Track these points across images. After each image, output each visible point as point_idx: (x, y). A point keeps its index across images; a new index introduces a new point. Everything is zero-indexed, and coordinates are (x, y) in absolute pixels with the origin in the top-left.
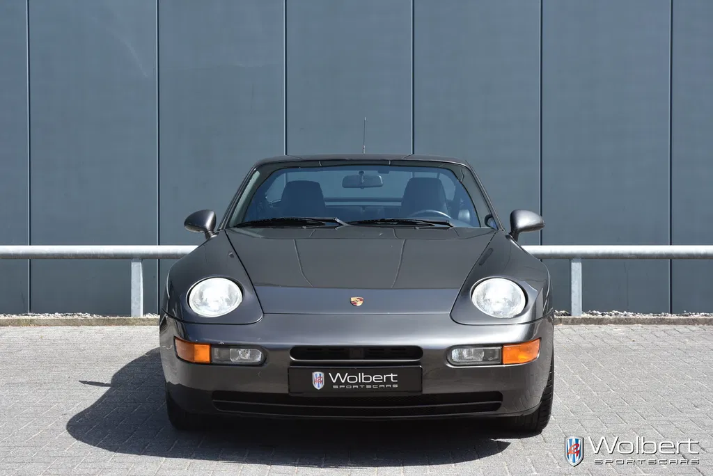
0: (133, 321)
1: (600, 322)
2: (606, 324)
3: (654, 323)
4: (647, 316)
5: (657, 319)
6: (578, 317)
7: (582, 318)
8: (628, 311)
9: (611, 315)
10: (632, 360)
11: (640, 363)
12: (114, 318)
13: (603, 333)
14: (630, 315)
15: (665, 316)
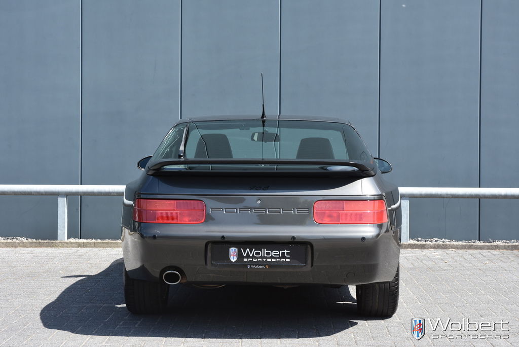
0: (59, 244)
1: (423, 247)
2: (427, 249)
3: (465, 248)
4: (460, 243)
5: (467, 245)
6: (405, 243)
7: (409, 244)
8: (445, 239)
9: (432, 241)
10: (441, 278)
11: (446, 281)
12: (44, 241)
13: (423, 256)
14: (447, 242)
15: (474, 242)
